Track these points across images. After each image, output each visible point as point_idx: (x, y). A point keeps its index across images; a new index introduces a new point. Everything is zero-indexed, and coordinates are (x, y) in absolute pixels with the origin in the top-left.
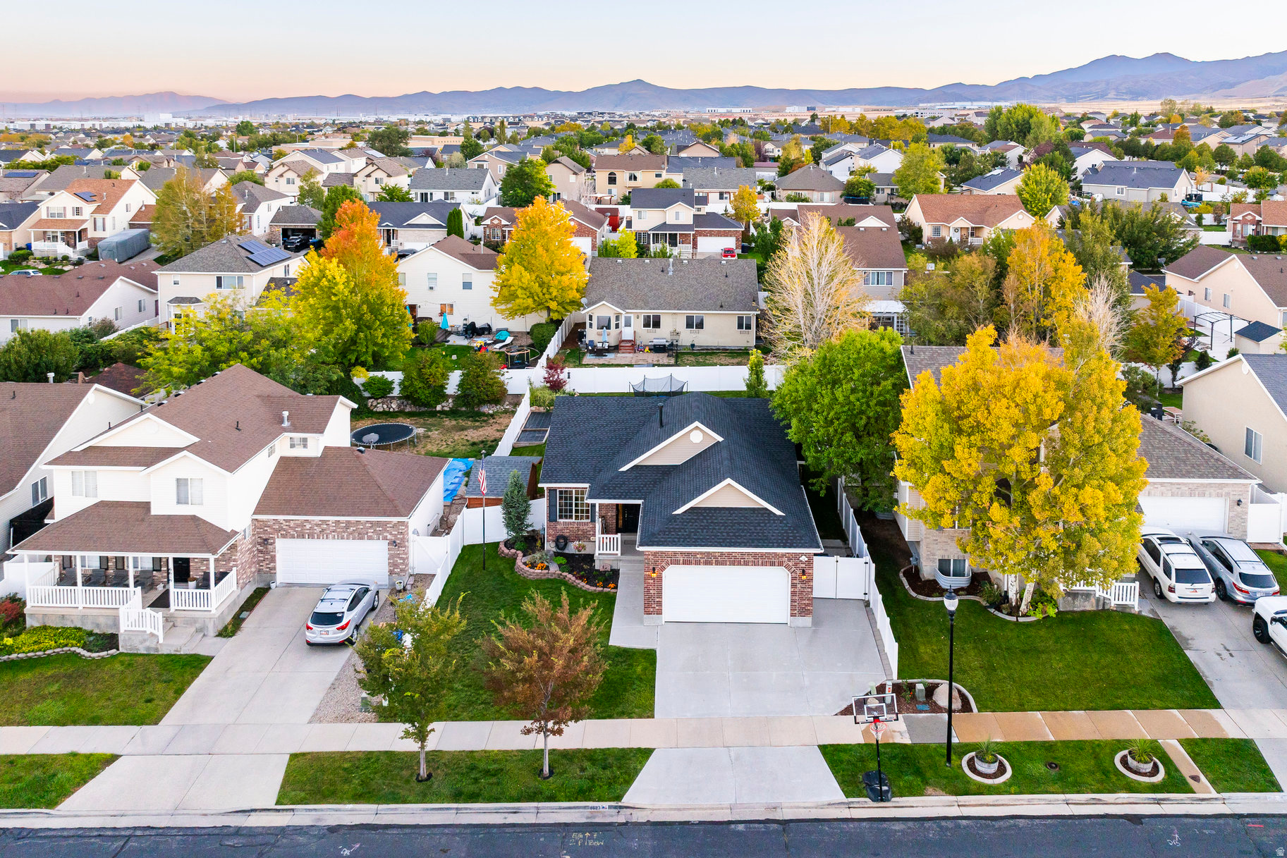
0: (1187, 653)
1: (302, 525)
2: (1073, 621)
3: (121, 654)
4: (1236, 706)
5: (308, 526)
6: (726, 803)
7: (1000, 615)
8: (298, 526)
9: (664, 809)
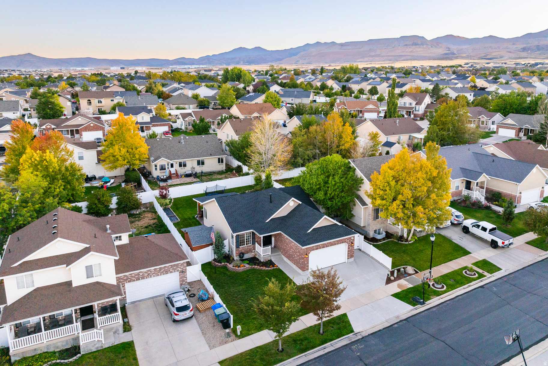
0: (453, 241)
1: (138, 274)
2: (423, 239)
3: (83, 355)
4: (474, 252)
5: (141, 274)
6: (384, 320)
7: (403, 243)
8: (136, 275)
9: (369, 329)
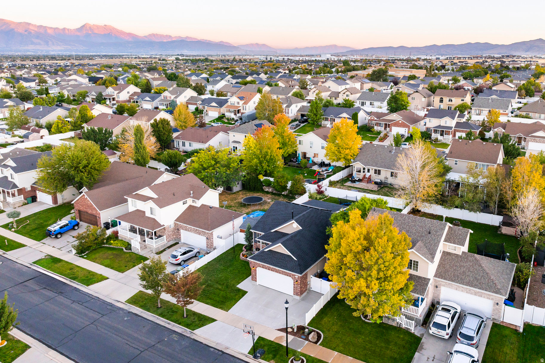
0: (417, 353)
3: (130, 252)
6: (218, 342)
9: (201, 337)
